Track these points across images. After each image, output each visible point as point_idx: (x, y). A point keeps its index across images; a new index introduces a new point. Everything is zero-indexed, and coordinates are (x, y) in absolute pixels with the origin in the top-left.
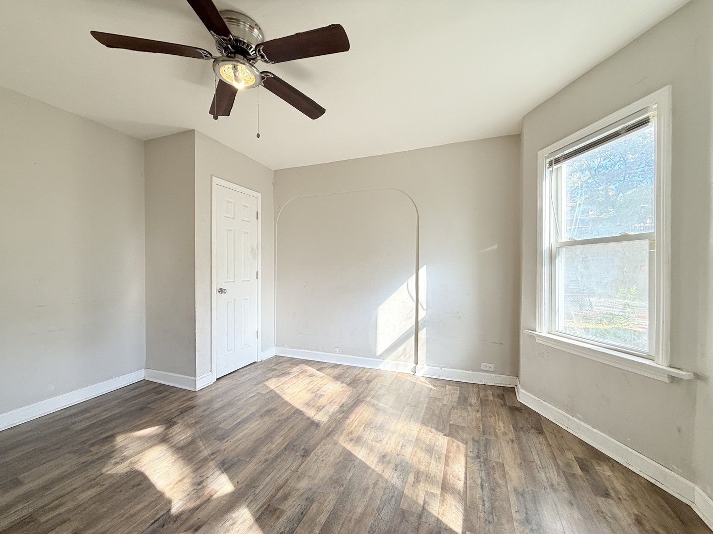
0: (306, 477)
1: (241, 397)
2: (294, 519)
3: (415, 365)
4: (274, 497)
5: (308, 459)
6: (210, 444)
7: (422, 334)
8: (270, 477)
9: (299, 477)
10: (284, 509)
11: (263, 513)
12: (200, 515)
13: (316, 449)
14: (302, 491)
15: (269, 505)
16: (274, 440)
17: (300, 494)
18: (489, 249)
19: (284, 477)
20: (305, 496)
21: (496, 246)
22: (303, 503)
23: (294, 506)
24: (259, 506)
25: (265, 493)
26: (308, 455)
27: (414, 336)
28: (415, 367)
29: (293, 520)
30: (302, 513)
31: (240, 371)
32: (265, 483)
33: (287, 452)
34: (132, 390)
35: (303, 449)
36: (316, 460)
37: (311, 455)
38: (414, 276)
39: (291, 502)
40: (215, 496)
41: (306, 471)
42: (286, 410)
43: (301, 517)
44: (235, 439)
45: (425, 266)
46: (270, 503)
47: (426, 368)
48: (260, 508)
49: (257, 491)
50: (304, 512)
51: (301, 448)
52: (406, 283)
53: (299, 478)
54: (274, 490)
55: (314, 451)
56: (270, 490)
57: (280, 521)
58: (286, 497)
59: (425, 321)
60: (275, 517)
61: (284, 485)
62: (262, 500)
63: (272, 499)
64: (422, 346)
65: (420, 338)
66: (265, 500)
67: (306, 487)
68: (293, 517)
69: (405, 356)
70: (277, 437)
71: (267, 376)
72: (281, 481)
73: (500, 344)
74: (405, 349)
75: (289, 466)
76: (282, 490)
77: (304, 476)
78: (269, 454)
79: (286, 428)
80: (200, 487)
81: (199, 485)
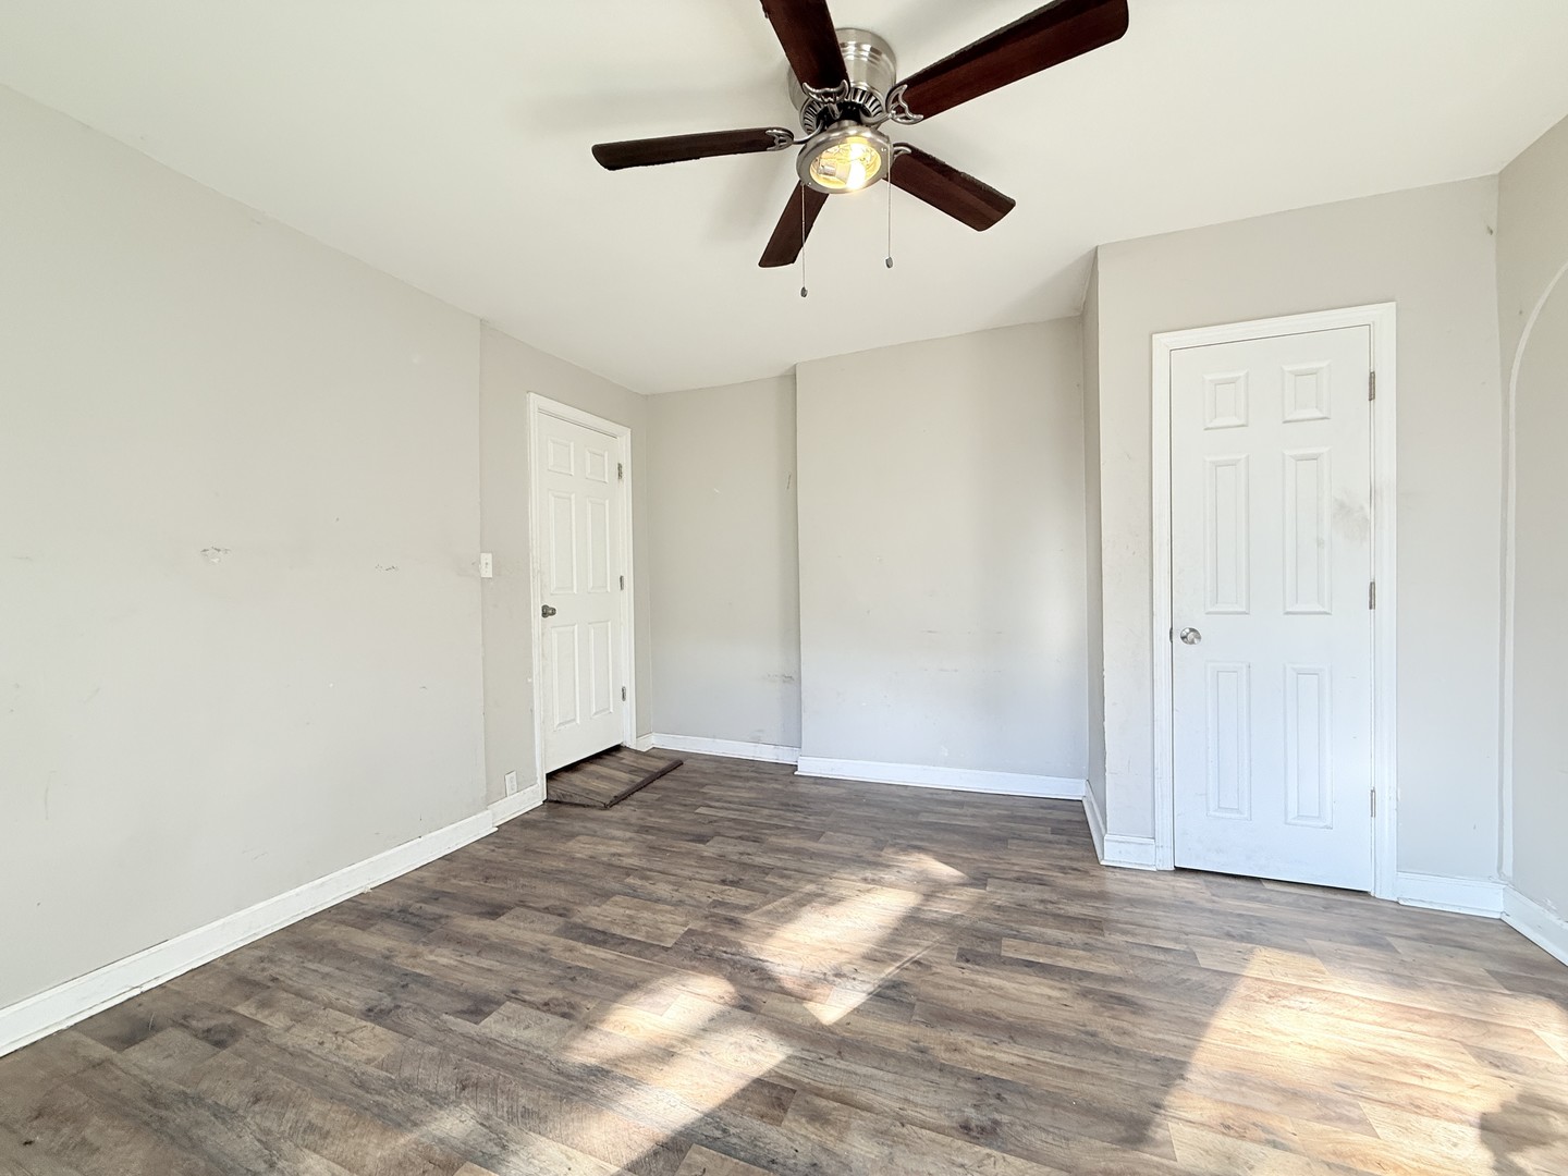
0: (886, 1150)
1: (1139, 930)
2: (757, 1149)
4: (817, 1095)
5: (959, 1143)
6: (942, 948)
8: (871, 1071)
9: (884, 1133)
10: (786, 1123)
11: (773, 1086)
12: (773, 1002)
13: (1010, 1158)
14: (839, 1148)
15: (794, 1091)
16: (1004, 1046)
17: (830, 1145)
19: (878, 1100)
20: (824, 1159)
22: (803, 1159)
23: (793, 1141)
24: (790, 1075)
25: (826, 1076)
26: (975, 1140)
29: (756, 1146)
30: (773, 1162)
31: (1268, 886)
32: (854, 1067)
33: (968, 1086)
34: (1042, 807)
35: (996, 1122)
36: (962, 1166)
37: (977, 1148)
39: (803, 1132)
40: (809, 1005)
41: (907, 1145)
42: (1160, 1036)
43: (764, 1162)
44: (974, 976)
46: (798, 1092)
48: (786, 1078)
49: (828, 1062)
50: (775, 1166)
51: (997, 1116)
53: (880, 1135)
54: (837, 1089)
55: (995, 1153)
56: (836, 1083)
57: (755, 1121)
58: (817, 1117)
60: (764, 1109)
61: (853, 1106)
62: (806, 1077)
63: (811, 1092)
66: (806, 1080)
67: (852, 1157)
68: (762, 1145)
70: (1017, 1050)
71: (1309, 941)
72: (864, 1096)
75: (919, 1100)
76: (836, 1104)
77: (889, 1146)
78: (946, 1050)
79: (1069, 1059)
80: (831, 978)
81: (836, 975)
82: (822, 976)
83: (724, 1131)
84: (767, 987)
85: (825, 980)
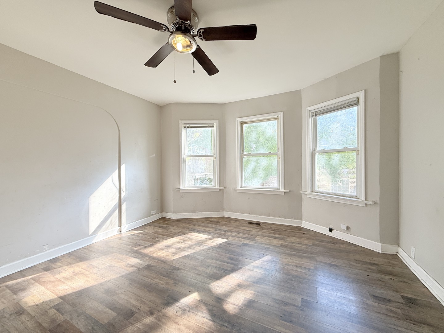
3: (119, 227)
7: (124, 207)
18: (152, 156)
21: (155, 155)
27: (118, 209)
28: (120, 229)
38: (117, 171)
45: (124, 164)
47: (127, 226)
52: (111, 176)
59: (125, 198)
64: (123, 214)
65: (123, 209)
69: (112, 225)
73: (157, 200)
74: (111, 221)
80: (188, 309)
81: (185, 310)
82: (191, 310)
83: (224, 272)
84: (211, 307)
85: (190, 308)
